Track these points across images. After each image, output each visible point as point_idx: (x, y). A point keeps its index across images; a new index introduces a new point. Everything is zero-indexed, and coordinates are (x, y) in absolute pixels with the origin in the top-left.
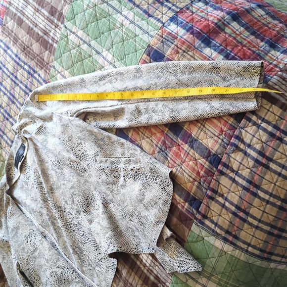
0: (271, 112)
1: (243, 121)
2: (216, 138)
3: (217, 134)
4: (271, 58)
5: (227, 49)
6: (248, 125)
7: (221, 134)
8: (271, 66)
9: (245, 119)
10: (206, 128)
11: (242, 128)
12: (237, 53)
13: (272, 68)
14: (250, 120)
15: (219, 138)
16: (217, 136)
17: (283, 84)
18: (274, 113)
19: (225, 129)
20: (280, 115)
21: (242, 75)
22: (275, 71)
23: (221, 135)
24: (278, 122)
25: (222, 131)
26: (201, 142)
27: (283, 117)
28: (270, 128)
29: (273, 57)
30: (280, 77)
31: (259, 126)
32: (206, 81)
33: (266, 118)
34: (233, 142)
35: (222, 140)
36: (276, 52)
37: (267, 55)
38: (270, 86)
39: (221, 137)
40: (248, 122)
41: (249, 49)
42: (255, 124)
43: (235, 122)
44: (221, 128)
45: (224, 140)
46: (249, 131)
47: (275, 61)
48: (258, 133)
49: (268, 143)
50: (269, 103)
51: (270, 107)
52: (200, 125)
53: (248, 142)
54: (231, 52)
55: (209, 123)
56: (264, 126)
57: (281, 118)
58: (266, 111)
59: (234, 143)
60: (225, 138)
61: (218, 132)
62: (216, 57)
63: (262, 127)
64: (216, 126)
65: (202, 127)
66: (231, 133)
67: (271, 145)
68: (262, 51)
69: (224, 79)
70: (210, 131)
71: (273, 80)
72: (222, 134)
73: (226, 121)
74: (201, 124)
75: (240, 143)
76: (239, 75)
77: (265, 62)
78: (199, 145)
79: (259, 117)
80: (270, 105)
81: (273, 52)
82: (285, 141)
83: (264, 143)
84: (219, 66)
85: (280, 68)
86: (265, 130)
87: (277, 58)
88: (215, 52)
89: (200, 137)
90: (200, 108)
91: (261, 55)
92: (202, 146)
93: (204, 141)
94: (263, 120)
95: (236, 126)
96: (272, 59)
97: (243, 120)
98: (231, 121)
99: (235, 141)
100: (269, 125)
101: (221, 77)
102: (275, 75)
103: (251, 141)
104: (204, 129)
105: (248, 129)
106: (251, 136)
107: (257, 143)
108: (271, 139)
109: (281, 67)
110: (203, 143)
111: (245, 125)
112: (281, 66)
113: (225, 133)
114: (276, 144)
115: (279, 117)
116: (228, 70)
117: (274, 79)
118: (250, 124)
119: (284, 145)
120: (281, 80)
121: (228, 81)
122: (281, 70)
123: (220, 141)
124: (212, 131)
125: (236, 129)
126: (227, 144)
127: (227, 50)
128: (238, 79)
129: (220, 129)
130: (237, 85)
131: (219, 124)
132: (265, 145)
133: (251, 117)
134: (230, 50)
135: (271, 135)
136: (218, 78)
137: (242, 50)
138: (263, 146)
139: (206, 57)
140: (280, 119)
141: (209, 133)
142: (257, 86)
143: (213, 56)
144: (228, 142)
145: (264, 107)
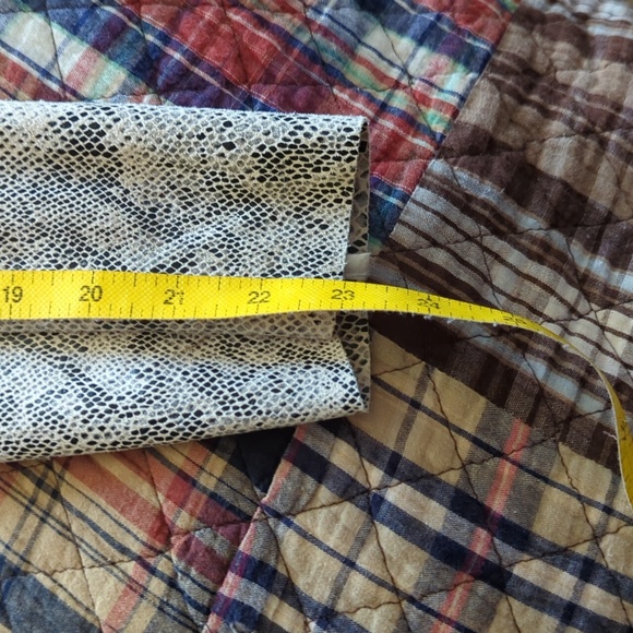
0: (431, 414)
1: (284, 476)
2: (131, 567)
3: (136, 548)
4: (375, 71)
5: (139, 22)
6: (313, 496)
7: (159, 546)
8: (388, 124)
9: (295, 462)
10: (67, 506)
11: (278, 516)
12: (203, 47)
13: (396, 139)
14: (317, 468)
15: (153, 571)
16: (140, 560)
17: (469, 238)
18: (446, 422)
19: (182, 520)
20: (480, 429)
21: (250, 199)
22: (413, 153)
23: (160, 552)
24: (474, 469)
25: (163, 530)
26: (47, 583)
27: (494, 444)
28: (435, 516)
29: (382, 66)
30: (447, 195)
31: (373, 505)
32: (41, 230)
33: (410, 453)
34: (236, 595)
35: (172, 583)
36: (393, 35)
37: (352, 53)
38: (403, 250)
39: (162, 565)
40: (310, 482)
41: (262, 23)
42: (350, 490)
43: (235, 478)
44: (161, 516)
45: (185, 584)
46: (319, 532)
47: (400, 94)
48: (371, 548)
49: (434, 602)
50: (412, 358)
51: (422, 385)
52: (28, 486)
53: (320, 593)
54: (165, 38)
55: (82, 479)
56: (404, 505)
57: (487, 448)
58: (404, 407)
59: (239, 604)
60: (186, 574)
61: (143, 536)
62: (85, 74)
63: (395, 510)
64: (126, 501)
65: (44, 499)
66: (216, 546)
67: (451, 613)
68: (326, 32)
69: (150, 223)
70: (96, 529)
71: (413, 214)
72: (169, 545)
73: (182, 475)
74: (40, 483)
75: (274, 601)
76: (233, 195)
77: (354, 97)
78: (37, 600)
79: (370, 450)
80: (418, 369)
81: (377, 37)
82: (521, 581)
83: (411, 600)
84: (112, 137)
85: (432, 134)
86: (408, 527)
87: (404, 71)
88: (75, 43)
89: (37, 559)
90: (22, 399)
91: (328, 58)
92: (59, 612)
93: (63, 578)
94: (395, 467)
95: (244, 506)
96: (382, 77)
97: (284, 467)
98: (214, 472)
99: (247, 592)
100: (428, 492)
101: (125, 204)
102: (419, 181)
103: (337, 591)
104: (58, 510)
105: (316, 521)
106: (336, 566)
107: (373, 605)
108: (448, 575)
109: (438, 128)
110: (62, 595)
111: (297, 499)
112: (436, 121)
113: (187, 545)
114: (474, 603)
115: (475, 441)
116: (167, 162)
117: (421, 209)
118: (325, 494)
119: (516, 604)
120: (455, 214)
121: (174, 232)
122: (442, 151)
123: (157, 587)
124: (107, 525)
125: (248, 519)
126: (198, 607)
127: (145, 27)
128: (234, 222)
129: (150, 522)
130: (230, 255)
131: (144, 490)
132: (414, 614)
133: (323, 450)
134: (160, 26)
135: (447, 553)
136: (111, 216)
137: (225, 28)
138: (403, 616)
139: (25, 74)
140: (480, 453)
141: (89, 536)
142: (340, 262)
143: (66, 67)
144: (204, 599)
145: (388, 387)
